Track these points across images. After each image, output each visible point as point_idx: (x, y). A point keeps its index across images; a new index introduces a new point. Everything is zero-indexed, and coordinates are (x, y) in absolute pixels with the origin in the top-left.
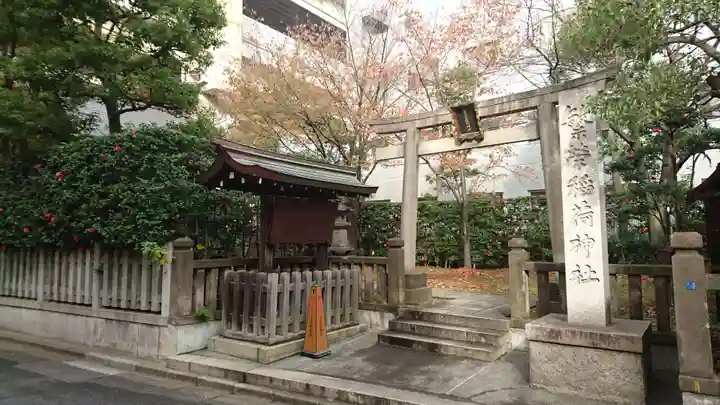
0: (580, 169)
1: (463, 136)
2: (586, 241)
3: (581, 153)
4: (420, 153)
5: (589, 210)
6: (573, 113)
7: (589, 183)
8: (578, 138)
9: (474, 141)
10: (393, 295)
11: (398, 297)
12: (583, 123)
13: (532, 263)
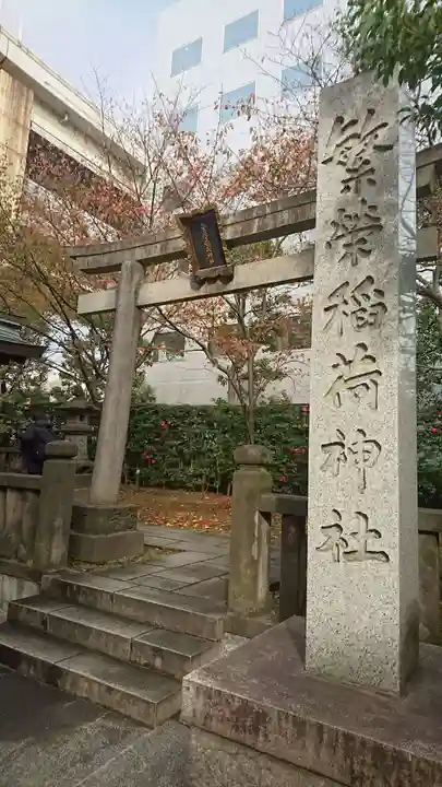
0: (355, 264)
1: (202, 273)
2: (358, 448)
3: (361, 224)
4: (140, 303)
5: (372, 367)
6: (349, 132)
7: (374, 299)
8: (357, 191)
9: (219, 282)
10: (42, 545)
11: (50, 551)
12: (369, 154)
13: (274, 497)
